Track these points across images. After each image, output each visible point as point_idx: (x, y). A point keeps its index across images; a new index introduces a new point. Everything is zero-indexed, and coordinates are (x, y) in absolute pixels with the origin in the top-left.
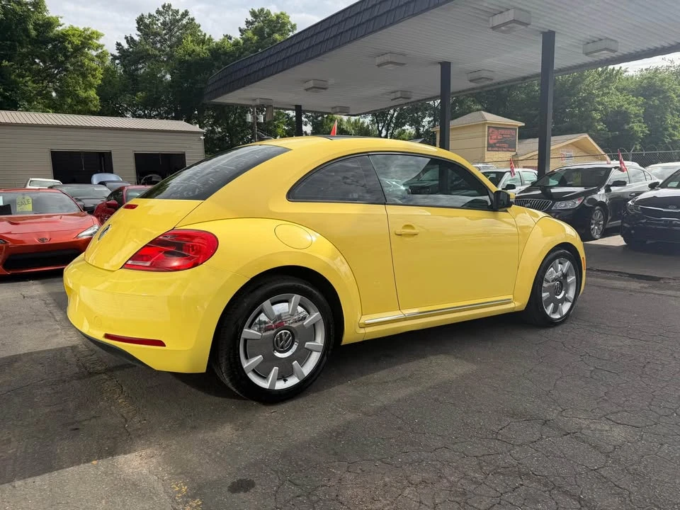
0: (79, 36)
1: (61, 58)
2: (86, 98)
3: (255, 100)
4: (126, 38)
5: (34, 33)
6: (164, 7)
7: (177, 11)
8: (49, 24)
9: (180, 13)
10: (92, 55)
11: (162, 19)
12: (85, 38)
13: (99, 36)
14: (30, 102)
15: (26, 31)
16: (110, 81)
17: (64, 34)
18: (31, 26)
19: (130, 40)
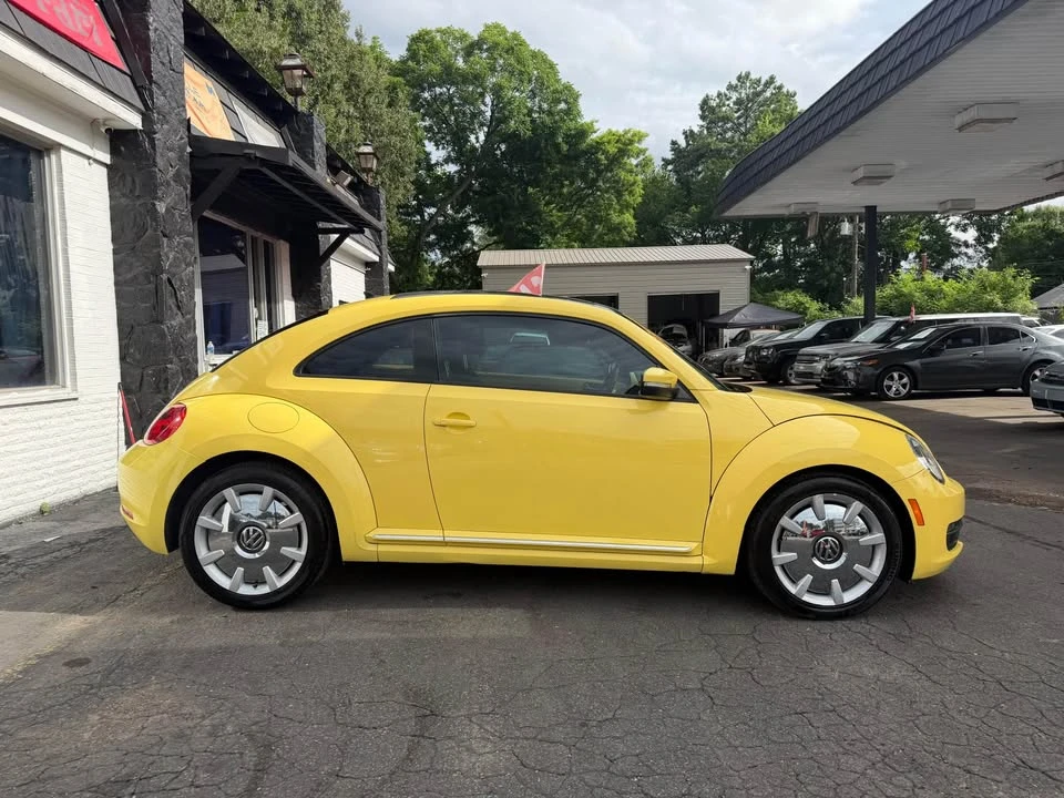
0: (617, 142)
1: (592, 175)
2: (619, 224)
3: (789, 206)
4: (685, 133)
5: (565, 147)
6: (739, 78)
7: (759, 81)
8: (582, 133)
9: (763, 82)
10: (631, 165)
11: (734, 96)
12: (624, 144)
13: (640, 137)
14: (553, 235)
15: (557, 147)
16: (655, 196)
17: (597, 143)
18: (560, 140)
19: (689, 135)
